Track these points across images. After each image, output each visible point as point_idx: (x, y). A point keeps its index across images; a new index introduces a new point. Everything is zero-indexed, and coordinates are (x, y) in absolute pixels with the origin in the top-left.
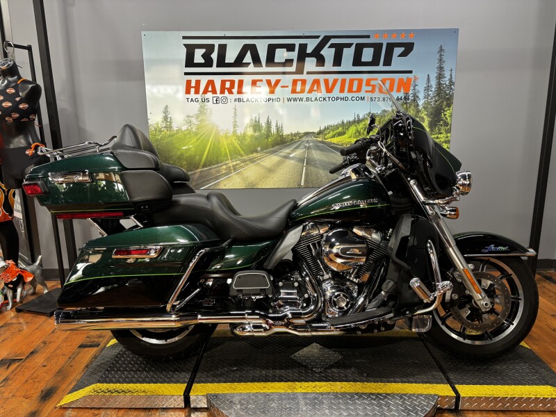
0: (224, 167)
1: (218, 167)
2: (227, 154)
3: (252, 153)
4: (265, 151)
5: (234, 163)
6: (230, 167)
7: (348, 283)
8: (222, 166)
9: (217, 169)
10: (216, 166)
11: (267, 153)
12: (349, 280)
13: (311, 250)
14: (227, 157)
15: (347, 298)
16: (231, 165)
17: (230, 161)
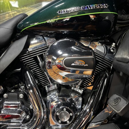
0: (7, 15)
1: (3, 15)
2: (8, 7)
3: (23, 7)
4: (31, 6)
5: (13, 13)
6: (11, 15)
7: (72, 95)
8: (6, 14)
9: (3, 16)
10: (2, 14)
11: (32, 7)
12: (74, 91)
13: (38, 62)
14: (9, 8)
15: (70, 112)
16: (11, 13)
17: (11, 12)
